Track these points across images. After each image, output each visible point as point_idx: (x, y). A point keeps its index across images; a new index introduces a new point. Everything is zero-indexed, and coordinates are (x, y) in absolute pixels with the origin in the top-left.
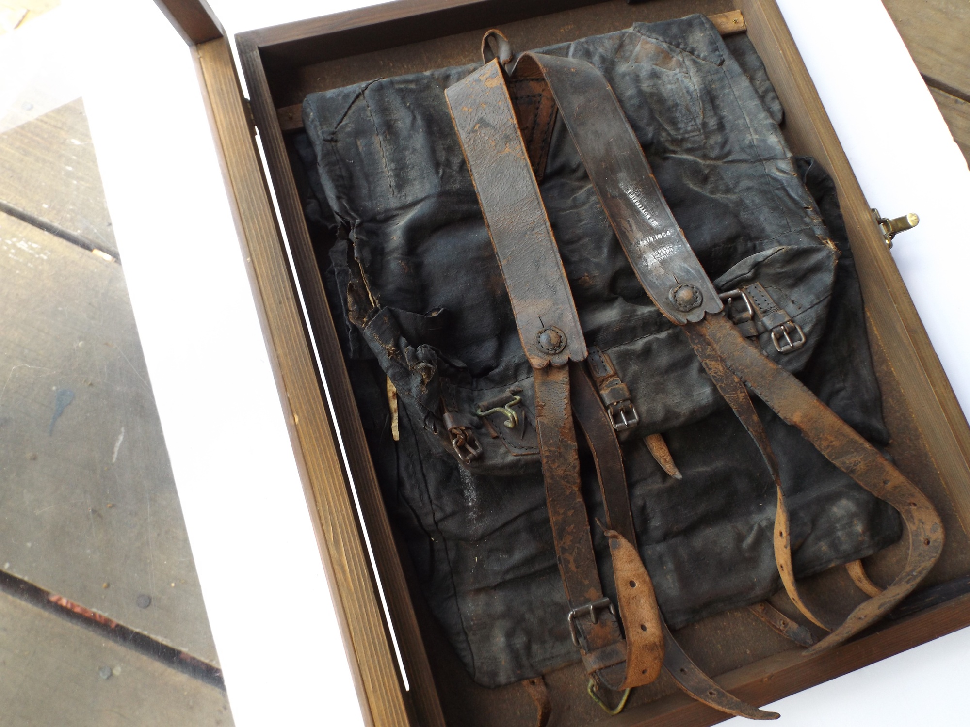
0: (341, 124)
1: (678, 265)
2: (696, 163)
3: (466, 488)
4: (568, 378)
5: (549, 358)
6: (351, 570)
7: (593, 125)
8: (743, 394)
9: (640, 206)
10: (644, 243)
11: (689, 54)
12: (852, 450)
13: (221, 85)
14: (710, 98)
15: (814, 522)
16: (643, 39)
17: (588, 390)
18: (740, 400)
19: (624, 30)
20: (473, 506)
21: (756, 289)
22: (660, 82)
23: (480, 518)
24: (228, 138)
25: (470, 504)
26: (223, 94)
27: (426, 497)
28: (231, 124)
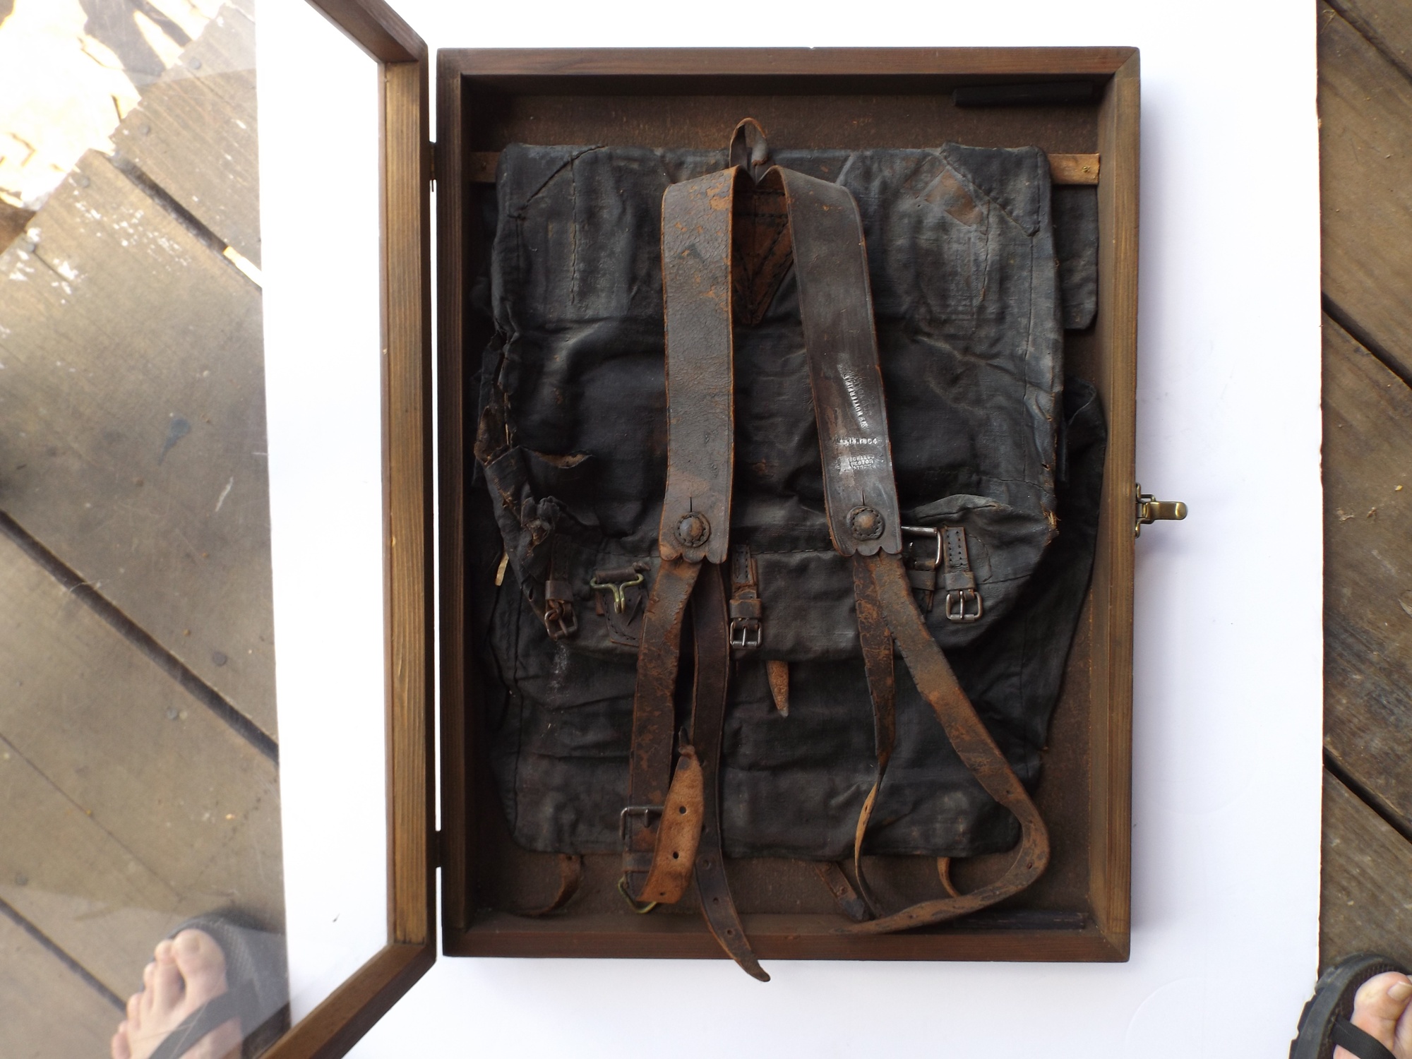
0: (536, 197)
1: (872, 482)
2: (950, 357)
3: (558, 653)
4: (695, 579)
5: (681, 550)
6: (409, 707)
7: (828, 285)
8: (887, 652)
9: (855, 398)
10: (844, 443)
11: (998, 206)
12: (981, 750)
13: (402, 125)
14: (1002, 276)
15: (917, 805)
16: (948, 171)
17: (717, 595)
18: (880, 657)
19: (928, 150)
20: (559, 675)
21: (955, 534)
22: (946, 237)
23: (562, 689)
24: (395, 197)
25: (557, 672)
26: (402, 139)
27: (513, 651)
28: (403, 180)
